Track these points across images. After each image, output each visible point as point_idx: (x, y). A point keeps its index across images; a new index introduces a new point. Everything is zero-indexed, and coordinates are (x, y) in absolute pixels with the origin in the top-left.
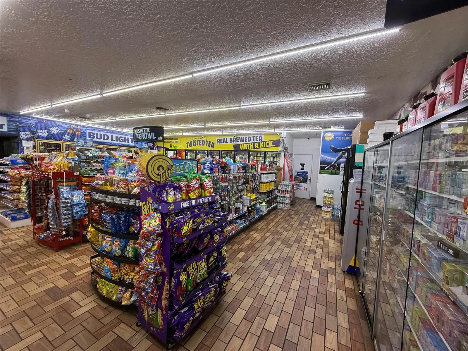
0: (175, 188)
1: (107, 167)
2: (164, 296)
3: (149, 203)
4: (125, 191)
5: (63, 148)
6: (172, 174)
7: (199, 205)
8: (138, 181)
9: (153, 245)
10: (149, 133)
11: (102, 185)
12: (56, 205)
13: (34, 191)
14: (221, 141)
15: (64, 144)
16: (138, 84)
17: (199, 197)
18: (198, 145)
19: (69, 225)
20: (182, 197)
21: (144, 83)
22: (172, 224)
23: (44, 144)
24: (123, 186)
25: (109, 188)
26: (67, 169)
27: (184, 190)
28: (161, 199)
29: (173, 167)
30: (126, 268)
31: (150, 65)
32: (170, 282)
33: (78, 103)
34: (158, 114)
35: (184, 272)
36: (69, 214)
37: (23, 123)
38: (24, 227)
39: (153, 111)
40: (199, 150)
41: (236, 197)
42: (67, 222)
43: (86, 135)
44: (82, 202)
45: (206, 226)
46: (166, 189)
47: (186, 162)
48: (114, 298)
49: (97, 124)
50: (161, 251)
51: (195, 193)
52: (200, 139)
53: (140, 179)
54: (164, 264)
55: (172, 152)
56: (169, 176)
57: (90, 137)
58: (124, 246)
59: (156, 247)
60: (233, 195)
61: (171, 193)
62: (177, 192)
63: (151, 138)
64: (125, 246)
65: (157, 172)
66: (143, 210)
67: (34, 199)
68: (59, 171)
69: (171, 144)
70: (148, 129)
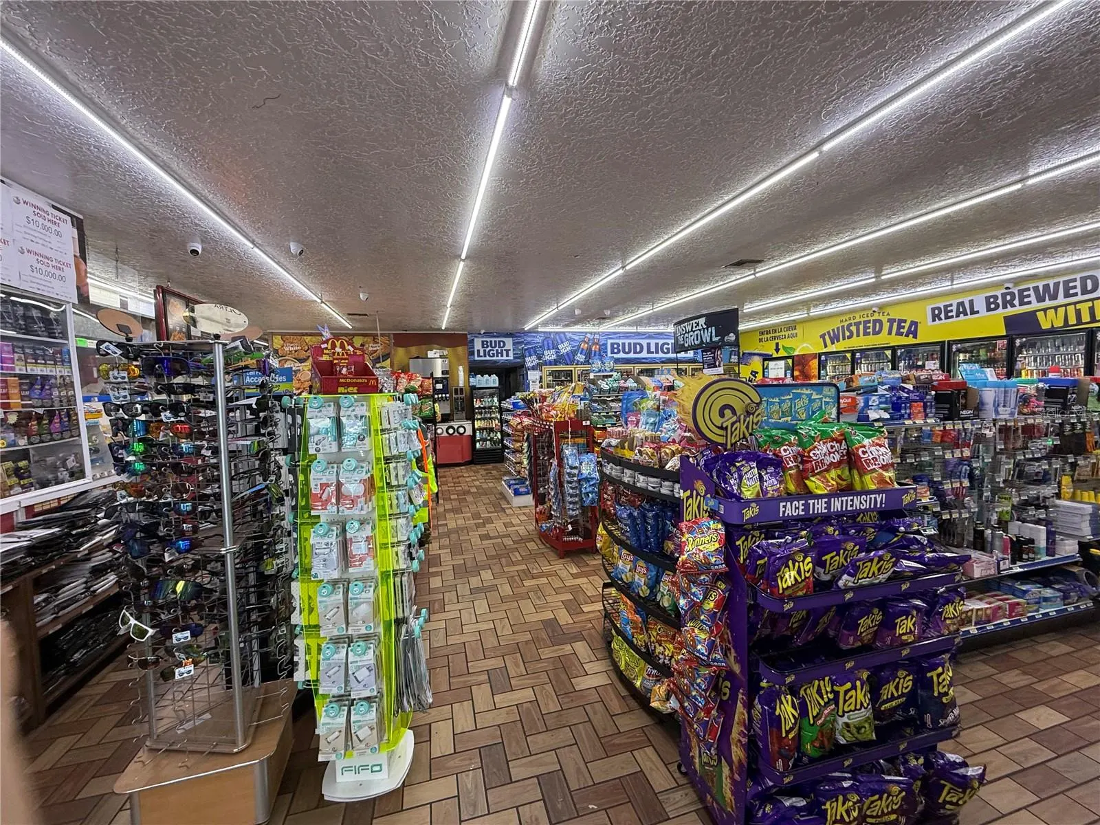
0: (763, 464)
1: (627, 410)
2: (735, 735)
3: (698, 494)
4: (653, 462)
5: (575, 377)
6: (756, 424)
7: (839, 515)
8: (681, 441)
9: (705, 598)
10: (704, 329)
11: (616, 447)
12: (560, 479)
13: (536, 452)
14: (947, 312)
15: (576, 370)
16: (687, 223)
17: (841, 490)
18: (858, 335)
19: (577, 516)
20: (786, 489)
21: (698, 217)
22: (752, 555)
23: (552, 373)
24: (650, 451)
25: (628, 454)
26: (572, 415)
27: (791, 468)
28: (725, 489)
29: (762, 407)
30: (659, 630)
31: (707, 172)
32: (749, 706)
33: (590, 295)
34: (739, 277)
35: (789, 697)
36: (576, 496)
37: (528, 343)
38: (526, 507)
39: (725, 273)
40: (862, 351)
41: (1015, 500)
42: (573, 510)
43: (606, 349)
44: (593, 476)
45: (865, 582)
46: (738, 464)
47: (799, 391)
48: (638, 684)
49: (624, 325)
50: (727, 618)
51: (825, 478)
52: (866, 319)
53: (683, 438)
54: (733, 654)
55: (782, 363)
56: (750, 431)
57: (612, 352)
58: (654, 579)
59: (712, 605)
60: (996, 490)
61: (749, 476)
62: (767, 473)
63: (708, 341)
64: (657, 581)
65: (718, 421)
66: (687, 508)
67: (536, 465)
68: (562, 419)
69: (777, 344)
70: (702, 321)
